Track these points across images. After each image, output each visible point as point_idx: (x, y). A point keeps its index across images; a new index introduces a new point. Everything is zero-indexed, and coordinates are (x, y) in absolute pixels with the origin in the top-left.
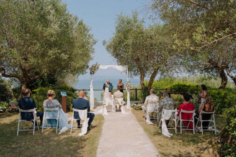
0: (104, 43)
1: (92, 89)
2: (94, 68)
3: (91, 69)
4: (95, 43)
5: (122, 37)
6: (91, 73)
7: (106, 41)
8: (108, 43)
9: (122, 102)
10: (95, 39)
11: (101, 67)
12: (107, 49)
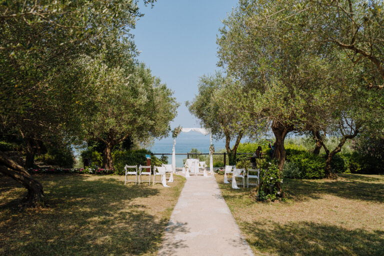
0: (187, 104)
1: (174, 153)
2: (176, 131)
3: (174, 132)
4: (178, 107)
5: (205, 100)
6: (173, 136)
7: (189, 102)
8: (191, 104)
9: (204, 166)
10: (177, 103)
11: (184, 130)
12: (190, 110)
